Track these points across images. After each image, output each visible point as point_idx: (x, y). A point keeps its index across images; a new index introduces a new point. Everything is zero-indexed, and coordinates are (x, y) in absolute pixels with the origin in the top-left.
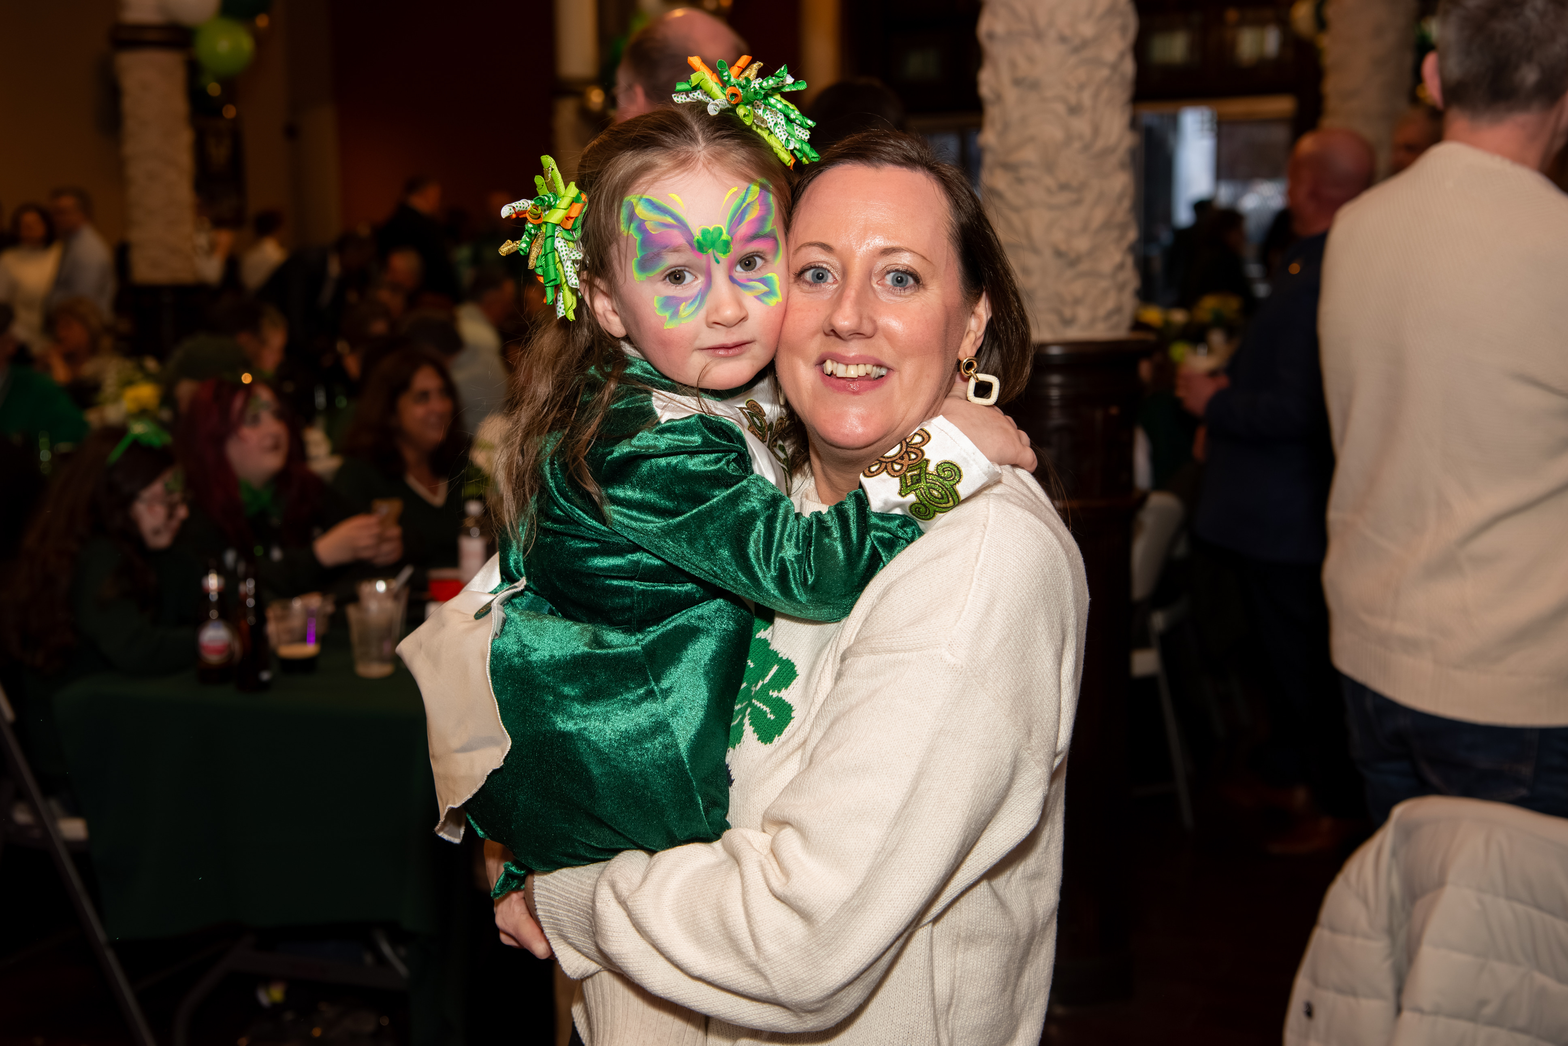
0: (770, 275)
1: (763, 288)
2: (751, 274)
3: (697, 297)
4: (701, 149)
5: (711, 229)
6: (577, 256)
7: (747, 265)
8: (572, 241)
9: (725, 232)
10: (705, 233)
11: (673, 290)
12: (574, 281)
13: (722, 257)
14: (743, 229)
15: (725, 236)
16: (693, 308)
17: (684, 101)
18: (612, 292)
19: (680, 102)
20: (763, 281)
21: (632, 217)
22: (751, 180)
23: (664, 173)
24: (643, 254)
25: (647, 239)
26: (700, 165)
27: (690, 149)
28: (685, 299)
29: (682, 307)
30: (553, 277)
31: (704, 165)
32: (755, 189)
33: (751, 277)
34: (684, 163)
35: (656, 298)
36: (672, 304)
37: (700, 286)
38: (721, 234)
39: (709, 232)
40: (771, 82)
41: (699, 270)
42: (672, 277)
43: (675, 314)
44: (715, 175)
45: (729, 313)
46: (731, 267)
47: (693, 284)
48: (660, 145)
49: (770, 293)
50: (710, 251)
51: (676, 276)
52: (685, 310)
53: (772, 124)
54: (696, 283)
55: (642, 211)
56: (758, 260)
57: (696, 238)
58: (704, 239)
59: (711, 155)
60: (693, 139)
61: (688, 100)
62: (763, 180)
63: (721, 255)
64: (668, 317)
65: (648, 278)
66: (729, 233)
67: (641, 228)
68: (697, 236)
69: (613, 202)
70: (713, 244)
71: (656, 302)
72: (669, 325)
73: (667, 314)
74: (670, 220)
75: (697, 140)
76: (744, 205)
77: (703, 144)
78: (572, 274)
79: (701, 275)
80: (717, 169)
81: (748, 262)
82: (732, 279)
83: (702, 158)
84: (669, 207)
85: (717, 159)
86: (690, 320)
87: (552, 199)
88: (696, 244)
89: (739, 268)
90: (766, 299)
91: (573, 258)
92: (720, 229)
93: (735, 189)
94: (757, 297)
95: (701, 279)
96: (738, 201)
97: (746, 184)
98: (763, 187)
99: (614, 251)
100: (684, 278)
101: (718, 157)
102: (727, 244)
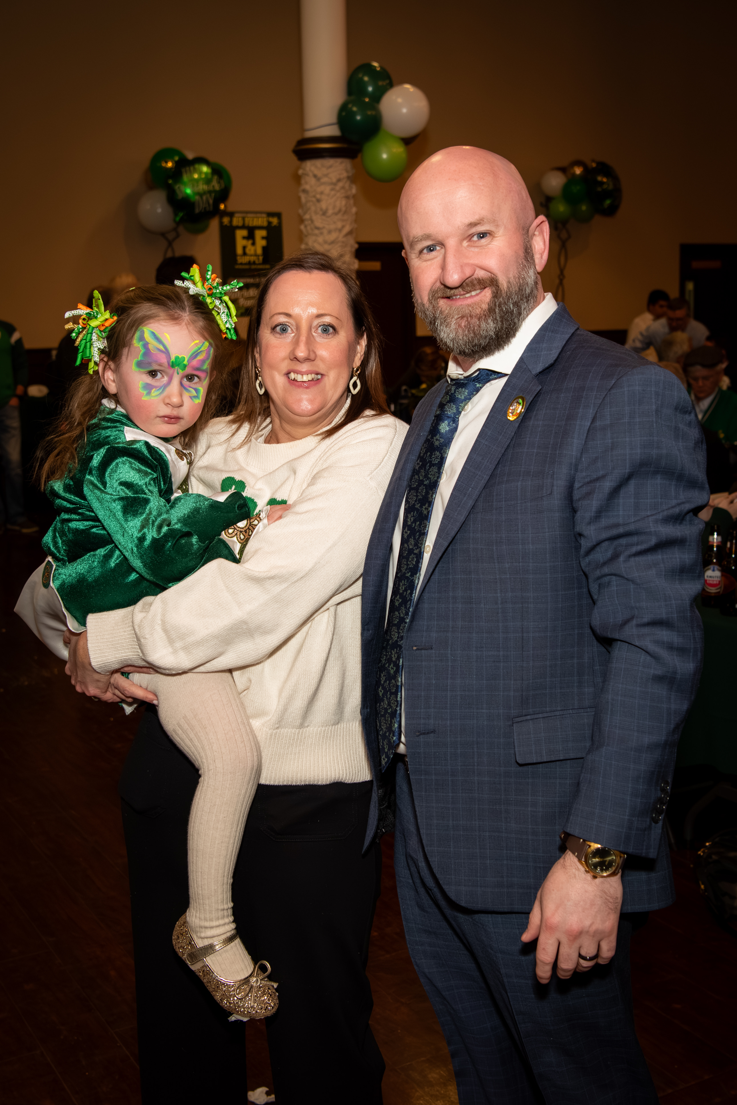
0: (200, 388)
1: (194, 393)
2: (191, 384)
3: (161, 387)
4: (186, 316)
5: (180, 357)
6: (101, 346)
7: (190, 379)
8: (102, 338)
9: (186, 360)
10: (177, 358)
11: (149, 380)
12: (97, 358)
13: (181, 371)
14: (194, 362)
15: (186, 362)
16: (158, 393)
17: (180, 285)
18: (117, 371)
19: (178, 285)
20: (196, 390)
21: (142, 338)
22: (206, 339)
23: (161, 320)
24: (142, 359)
25: (147, 352)
26: (184, 324)
27: (181, 313)
28: (156, 387)
29: (153, 391)
30: (88, 355)
31: (186, 324)
32: (207, 344)
33: (191, 386)
34: (175, 319)
35: (141, 382)
36: (149, 387)
37: (165, 382)
38: (184, 360)
39: (178, 357)
40: (228, 287)
41: (167, 374)
42: (151, 374)
43: (149, 393)
44: (189, 331)
45: (175, 400)
46: (182, 378)
47: (162, 380)
48: (164, 306)
49: (197, 397)
50: (176, 367)
51: (153, 374)
52: (154, 393)
53: (222, 311)
54: (163, 380)
55: (147, 336)
56: (196, 378)
57: (172, 360)
58: (176, 361)
59: (190, 320)
60: (183, 309)
61: (183, 285)
62: (210, 340)
63: (180, 370)
64: (145, 394)
65: (139, 371)
66: (188, 361)
67: (146, 345)
68: (173, 359)
69: (132, 327)
70: (179, 365)
71: (141, 384)
72: (145, 398)
73: (145, 392)
74: (162, 347)
75: (186, 310)
76: (199, 351)
77: (188, 313)
78: (96, 355)
79: (167, 377)
80: (191, 328)
81: (190, 378)
82: (181, 384)
83: (185, 321)
84: (163, 340)
85: (193, 323)
86: (156, 398)
87: (95, 314)
88: (171, 364)
89: (185, 380)
90: (194, 399)
91: (99, 347)
92: (184, 358)
93: (197, 341)
94: (191, 397)
95: (166, 379)
96: (196, 348)
97: (203, 340)
98: (210, 344)
99: (125, 351)
100: (157, 375)
101: (193, 322)
102: (185, 366)
